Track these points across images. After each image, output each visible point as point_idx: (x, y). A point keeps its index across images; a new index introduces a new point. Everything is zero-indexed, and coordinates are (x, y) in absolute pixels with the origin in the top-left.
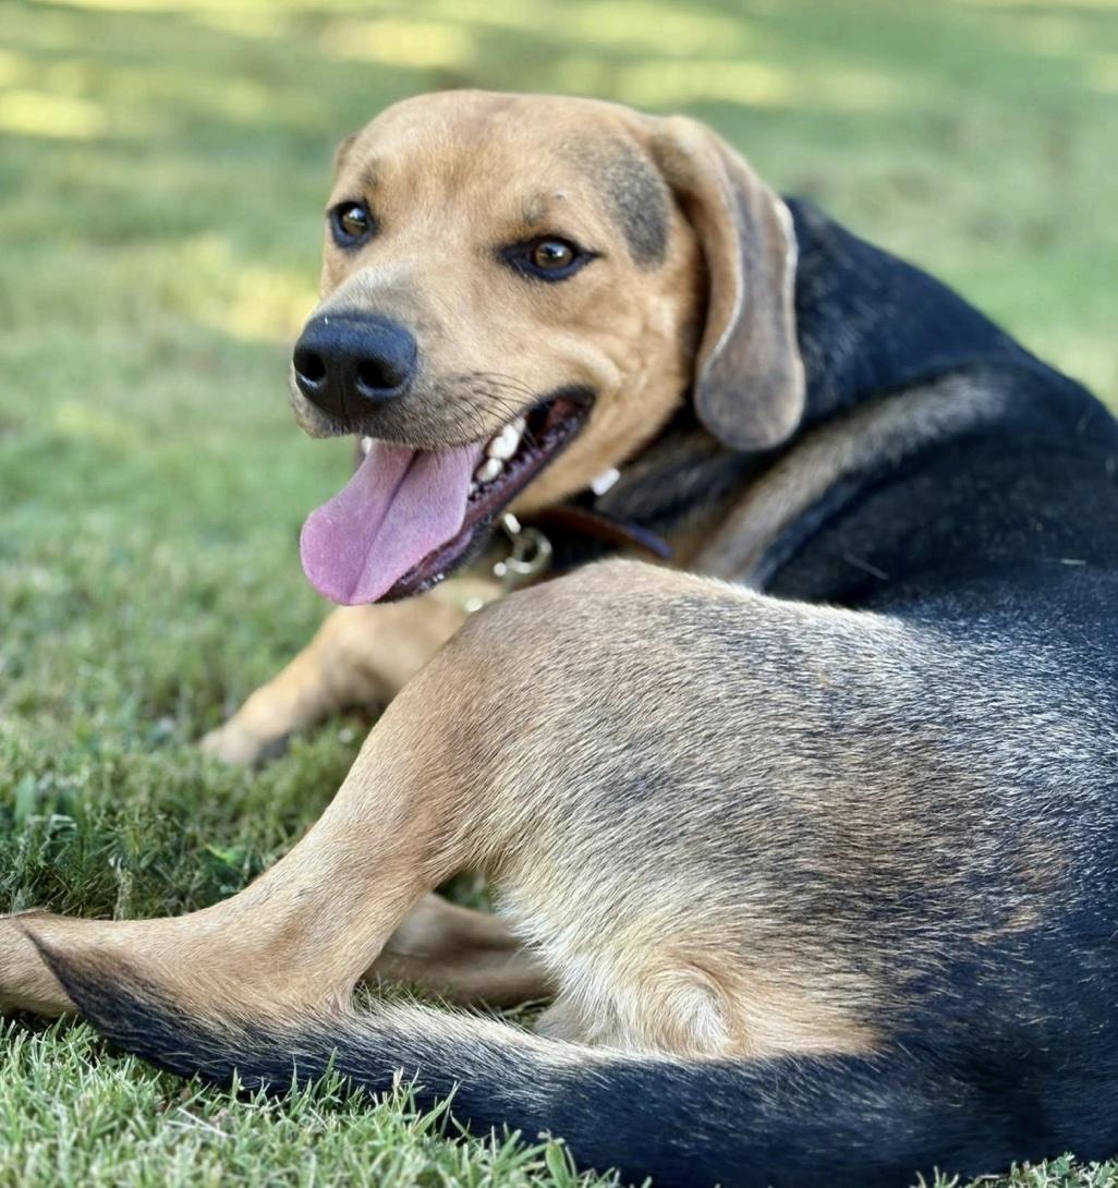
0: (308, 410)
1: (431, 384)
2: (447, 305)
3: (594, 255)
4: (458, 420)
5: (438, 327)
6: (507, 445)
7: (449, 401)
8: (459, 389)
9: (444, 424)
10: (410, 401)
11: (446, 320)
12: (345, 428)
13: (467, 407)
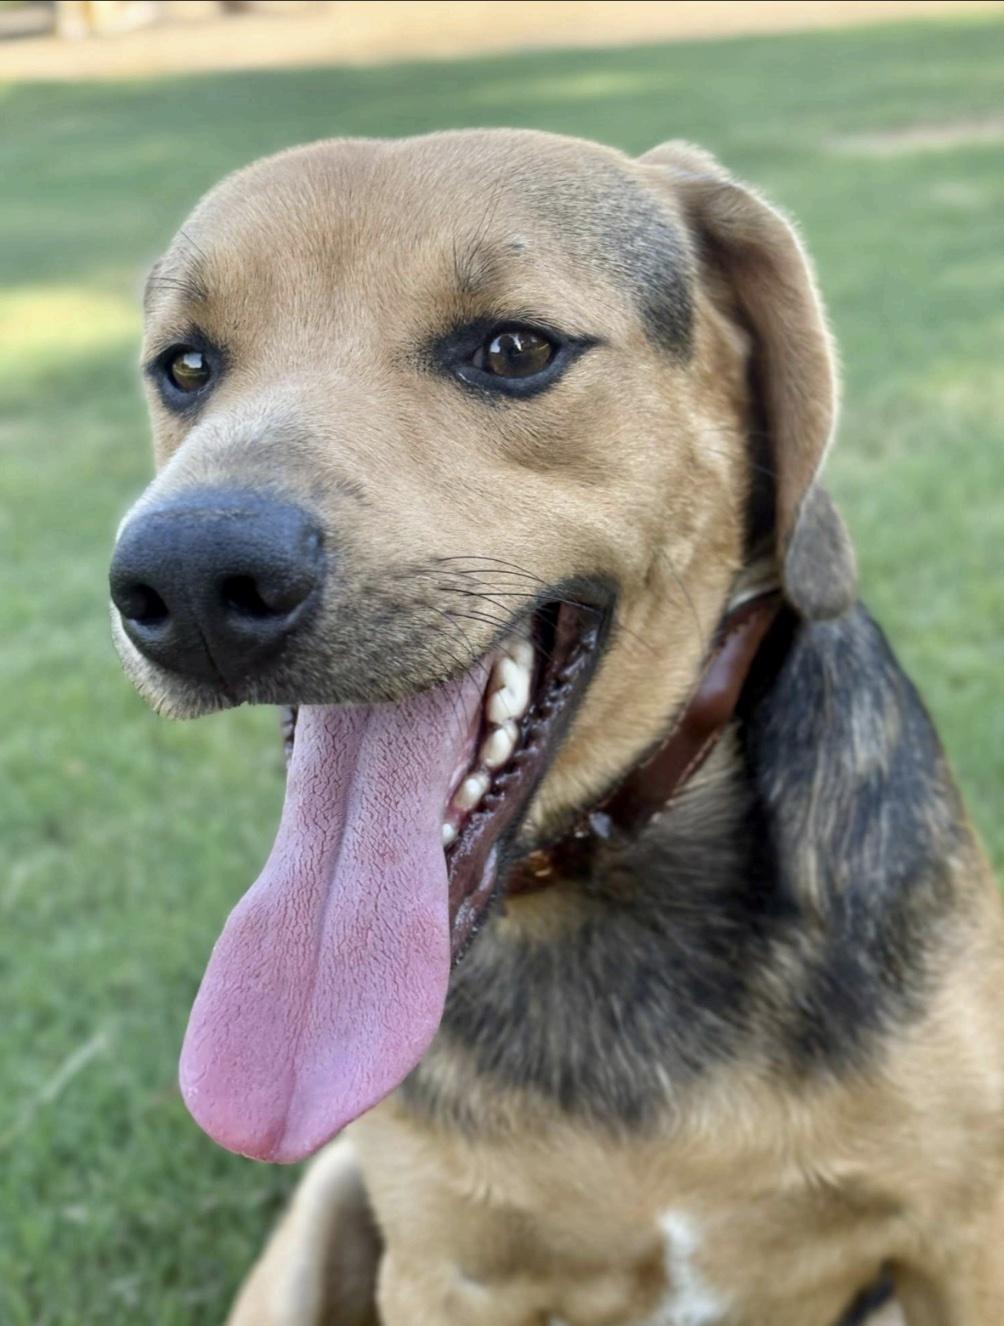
0: (153, 678)
1: (356, 586)
2: (364, 457)
3: (587, 343)
4: (417, 641)
5: (354, 491)
6: (514, 696)
7: (396, 608)
8: (411, 589)
9: (396, 649)
10: (328, 620)
11: (364, 479)
12: (225, 699)
13: (429, 616)
